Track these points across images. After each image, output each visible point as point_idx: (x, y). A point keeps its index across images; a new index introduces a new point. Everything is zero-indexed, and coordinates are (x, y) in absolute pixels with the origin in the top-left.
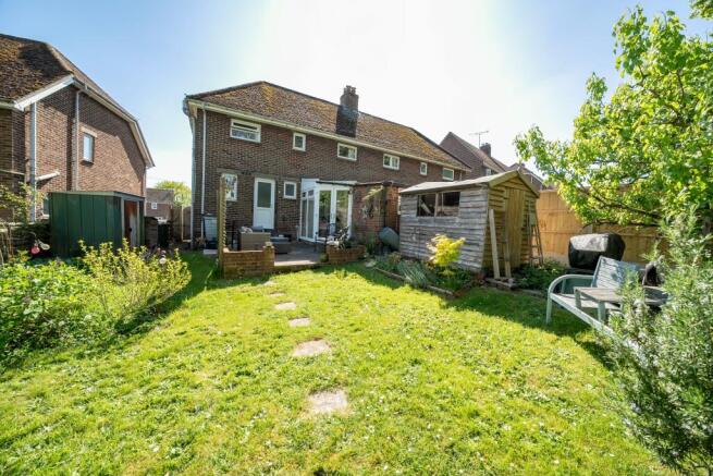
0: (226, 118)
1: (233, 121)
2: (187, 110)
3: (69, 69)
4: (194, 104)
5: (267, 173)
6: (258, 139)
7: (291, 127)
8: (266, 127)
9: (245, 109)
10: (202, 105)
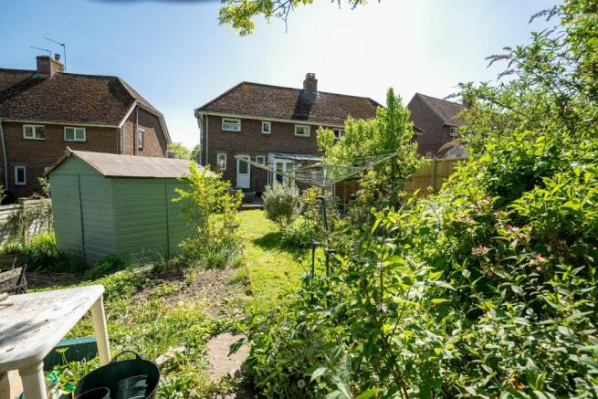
0: (219, 118)
1: (223, 119)
2: (197, 115)
3: (134, 97)
4: (201, 113)
5: (245, 151)
6: (239, 130)
7: (260, 118)
8: (244, 121)
9: (230, 111)
10: (206, 113)
